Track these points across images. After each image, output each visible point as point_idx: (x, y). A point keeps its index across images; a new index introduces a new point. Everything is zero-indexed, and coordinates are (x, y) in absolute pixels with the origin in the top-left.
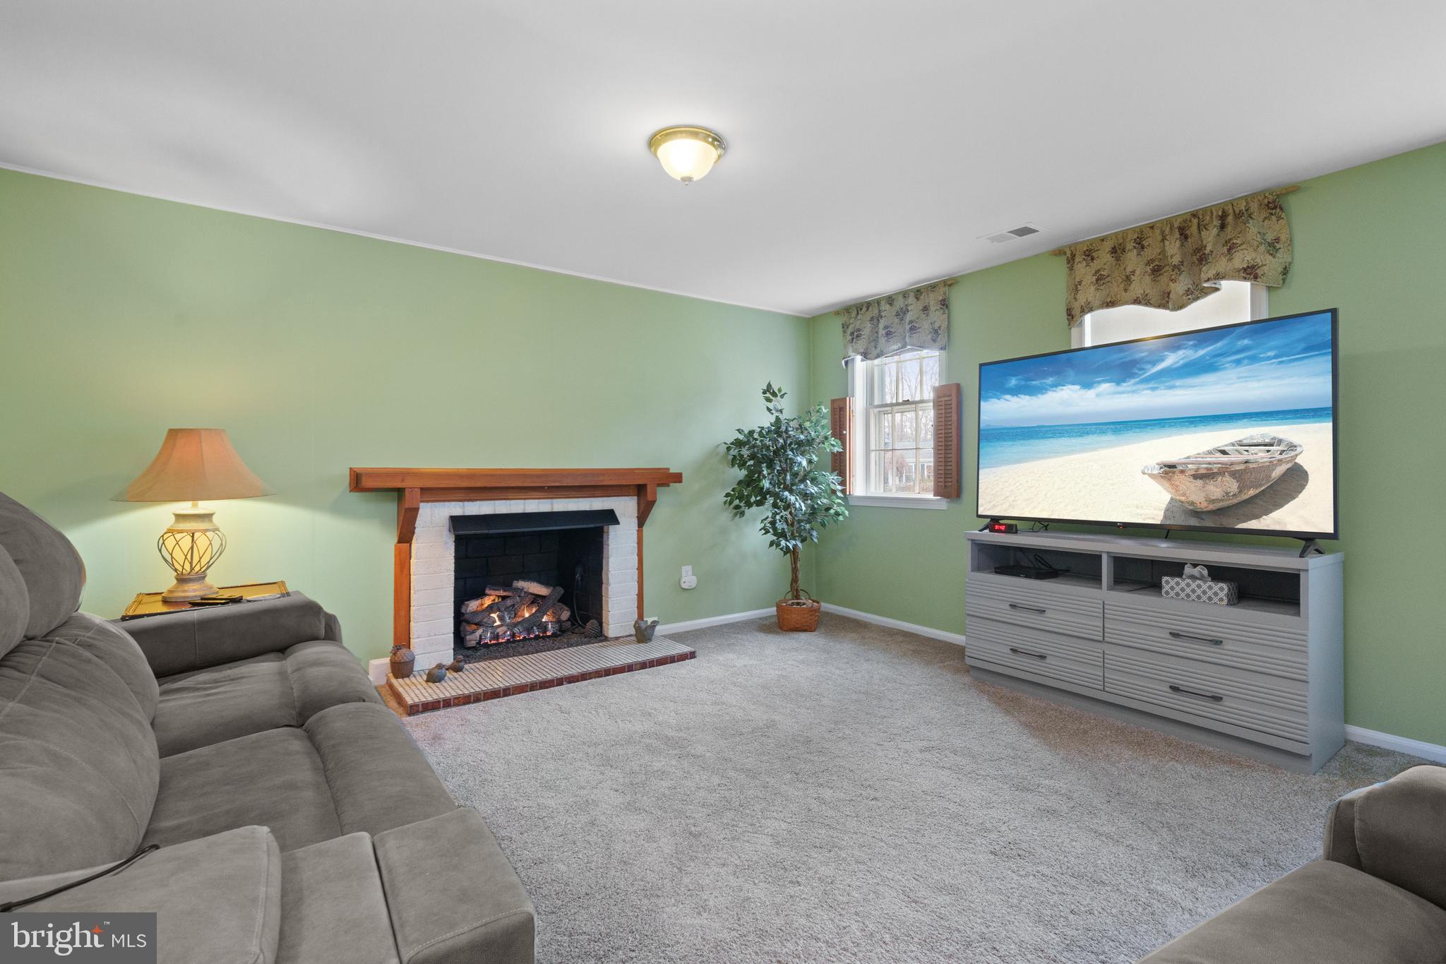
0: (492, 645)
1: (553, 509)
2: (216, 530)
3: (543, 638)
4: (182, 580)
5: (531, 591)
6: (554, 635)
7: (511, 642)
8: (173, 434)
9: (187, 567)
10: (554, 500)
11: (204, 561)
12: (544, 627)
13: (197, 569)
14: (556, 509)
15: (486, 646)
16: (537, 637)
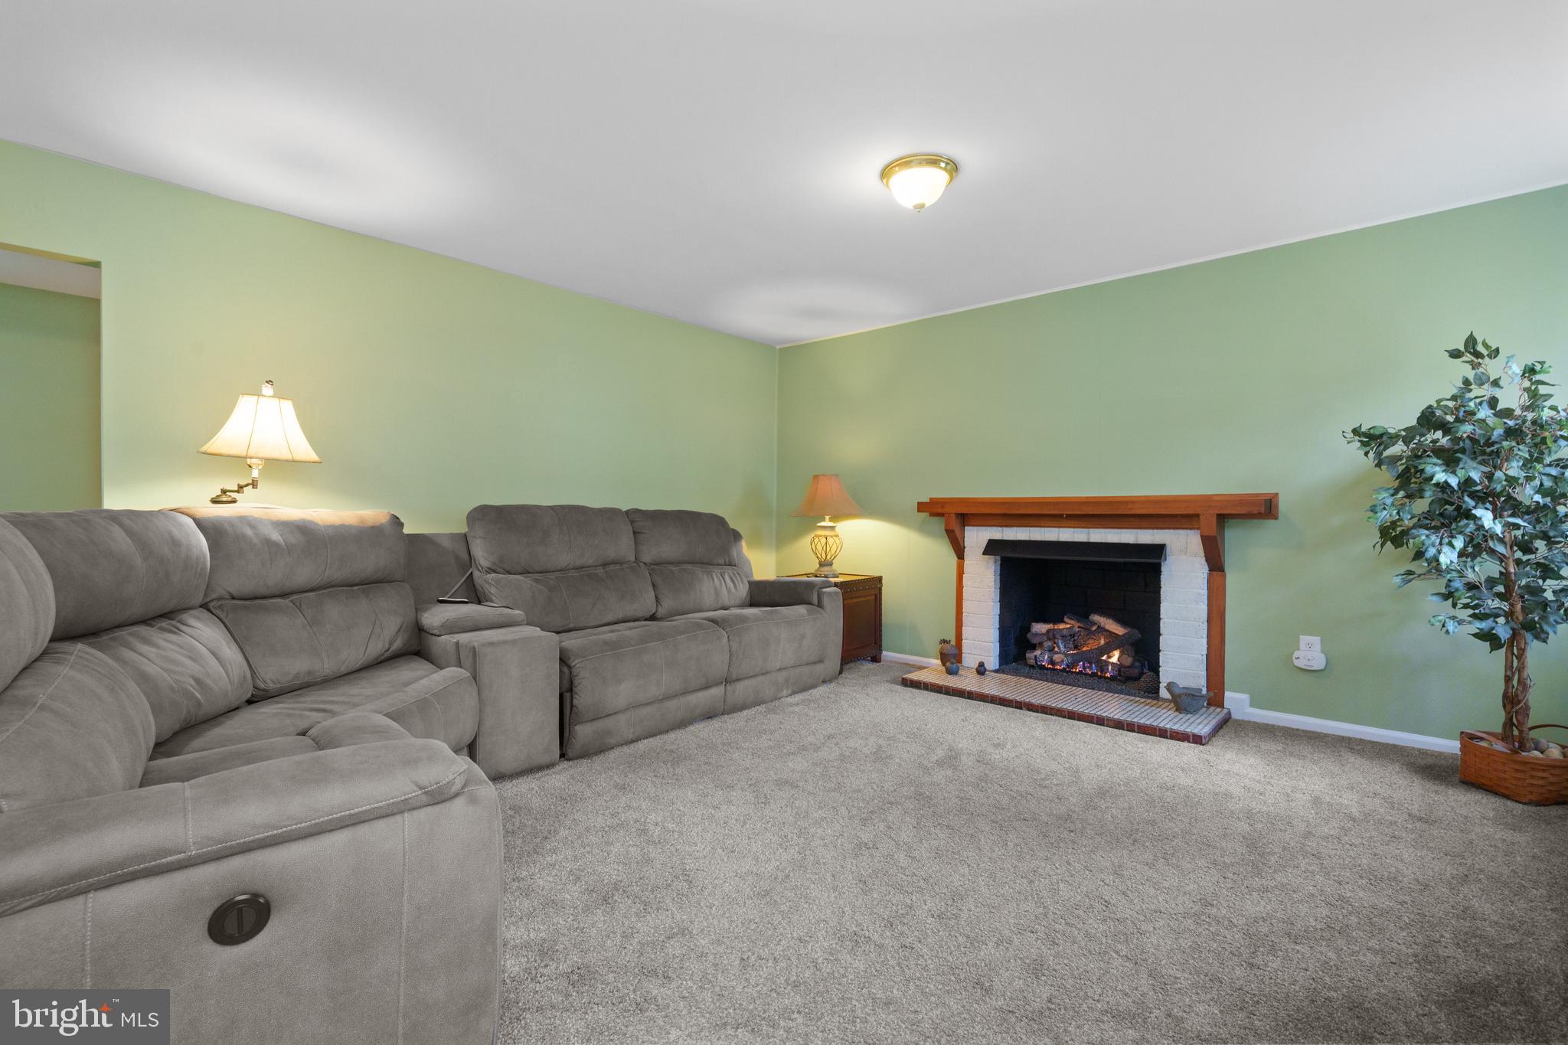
0: (1047, 669)
1: (1089, 539)
2: (837, 536)
3: (1100, 677)
4: (821, 565)
5: (1107, 627)
6: (1112, 678)
7: (1067, 672)
8: (816, 477)
9: (824, 556)
10: (1091, 530)
11: (833, 552)
12: (1103, 666)
13: (828, 557)
14: (1092, 540)
15: (1043, 667)
16: (1094, 675)
